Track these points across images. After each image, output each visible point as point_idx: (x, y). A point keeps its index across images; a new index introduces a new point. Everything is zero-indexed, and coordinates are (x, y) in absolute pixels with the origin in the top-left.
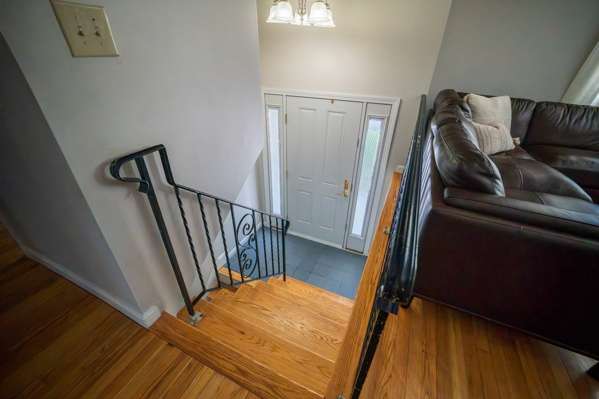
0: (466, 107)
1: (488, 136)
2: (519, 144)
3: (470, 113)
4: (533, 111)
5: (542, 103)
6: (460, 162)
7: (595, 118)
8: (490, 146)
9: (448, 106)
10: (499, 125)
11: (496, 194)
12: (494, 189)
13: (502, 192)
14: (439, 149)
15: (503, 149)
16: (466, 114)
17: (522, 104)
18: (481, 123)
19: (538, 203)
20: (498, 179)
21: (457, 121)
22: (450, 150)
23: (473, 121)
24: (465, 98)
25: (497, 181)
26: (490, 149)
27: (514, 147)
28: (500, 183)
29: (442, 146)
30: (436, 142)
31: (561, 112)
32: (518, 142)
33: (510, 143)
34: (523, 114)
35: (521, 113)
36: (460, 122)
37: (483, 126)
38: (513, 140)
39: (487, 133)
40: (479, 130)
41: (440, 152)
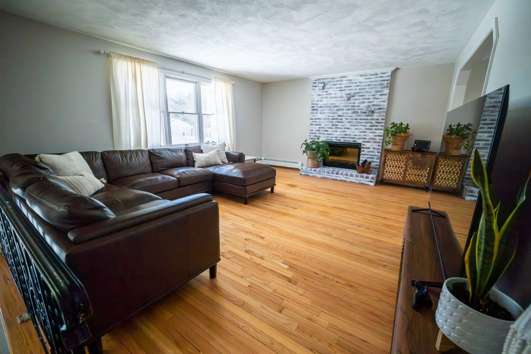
0: (43, 166)
1: (79, 183)
2: (106, 182)
3: (51, 170)
4: (101, 158)
5: (104, 152)
6: (67, 208)
7: (138, 155)
8: (85, 190)
9: (20, 169)
10: (83, 173)
11: (110, 218)
12: (106, 216)
13: (113, 215)
14: (39, 206)
15: (97, 189)
16: (46, 171)
17: (90, 155)
18: (66, 176)
19: (137, 211)
20: (105, 208)
21: (41, 179)
22: (51, 203)
23: (57, 176)
24: (37, 159)
25: (105, 209)
26: (86, 193)
27: (103, 185)
28: (107, 210)
29: (40, 204)
30: (31, 202)
31: (118, 156)
32: (105, 181)
33: (99, 184)
34: (95, 161)
35: (94, 161)
36: (46, 179)
37: (69, 177)
38: (100, 181)
39: (77, 181)
40: (68, 181)
41: (41, 209)
